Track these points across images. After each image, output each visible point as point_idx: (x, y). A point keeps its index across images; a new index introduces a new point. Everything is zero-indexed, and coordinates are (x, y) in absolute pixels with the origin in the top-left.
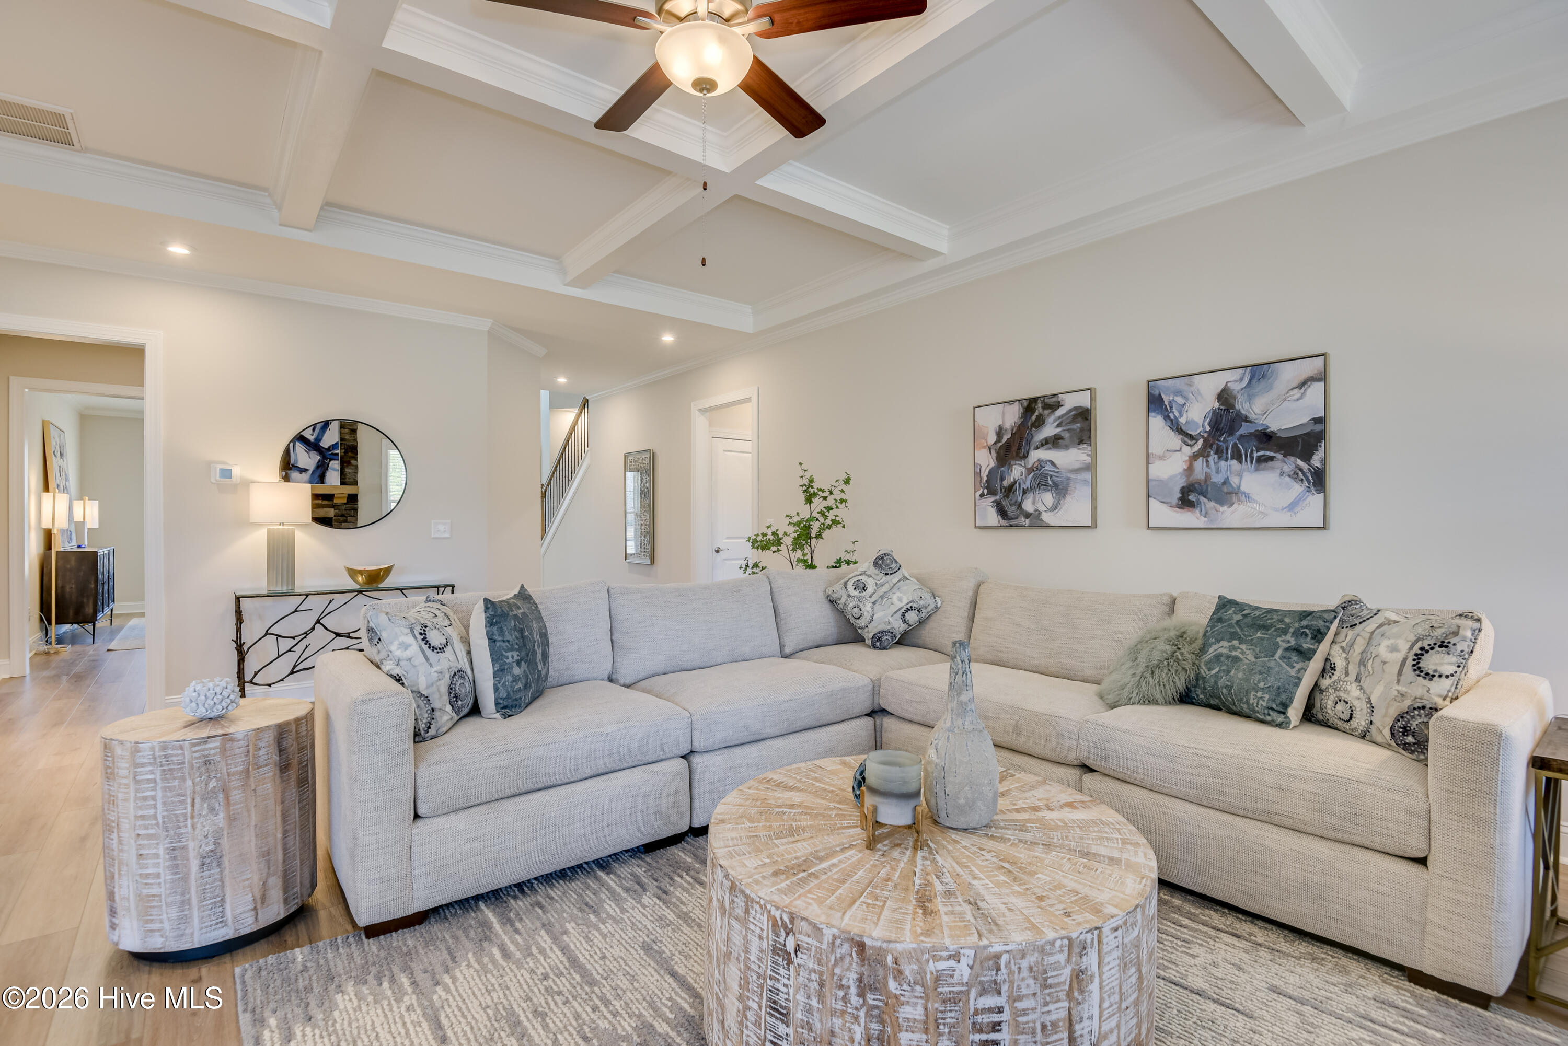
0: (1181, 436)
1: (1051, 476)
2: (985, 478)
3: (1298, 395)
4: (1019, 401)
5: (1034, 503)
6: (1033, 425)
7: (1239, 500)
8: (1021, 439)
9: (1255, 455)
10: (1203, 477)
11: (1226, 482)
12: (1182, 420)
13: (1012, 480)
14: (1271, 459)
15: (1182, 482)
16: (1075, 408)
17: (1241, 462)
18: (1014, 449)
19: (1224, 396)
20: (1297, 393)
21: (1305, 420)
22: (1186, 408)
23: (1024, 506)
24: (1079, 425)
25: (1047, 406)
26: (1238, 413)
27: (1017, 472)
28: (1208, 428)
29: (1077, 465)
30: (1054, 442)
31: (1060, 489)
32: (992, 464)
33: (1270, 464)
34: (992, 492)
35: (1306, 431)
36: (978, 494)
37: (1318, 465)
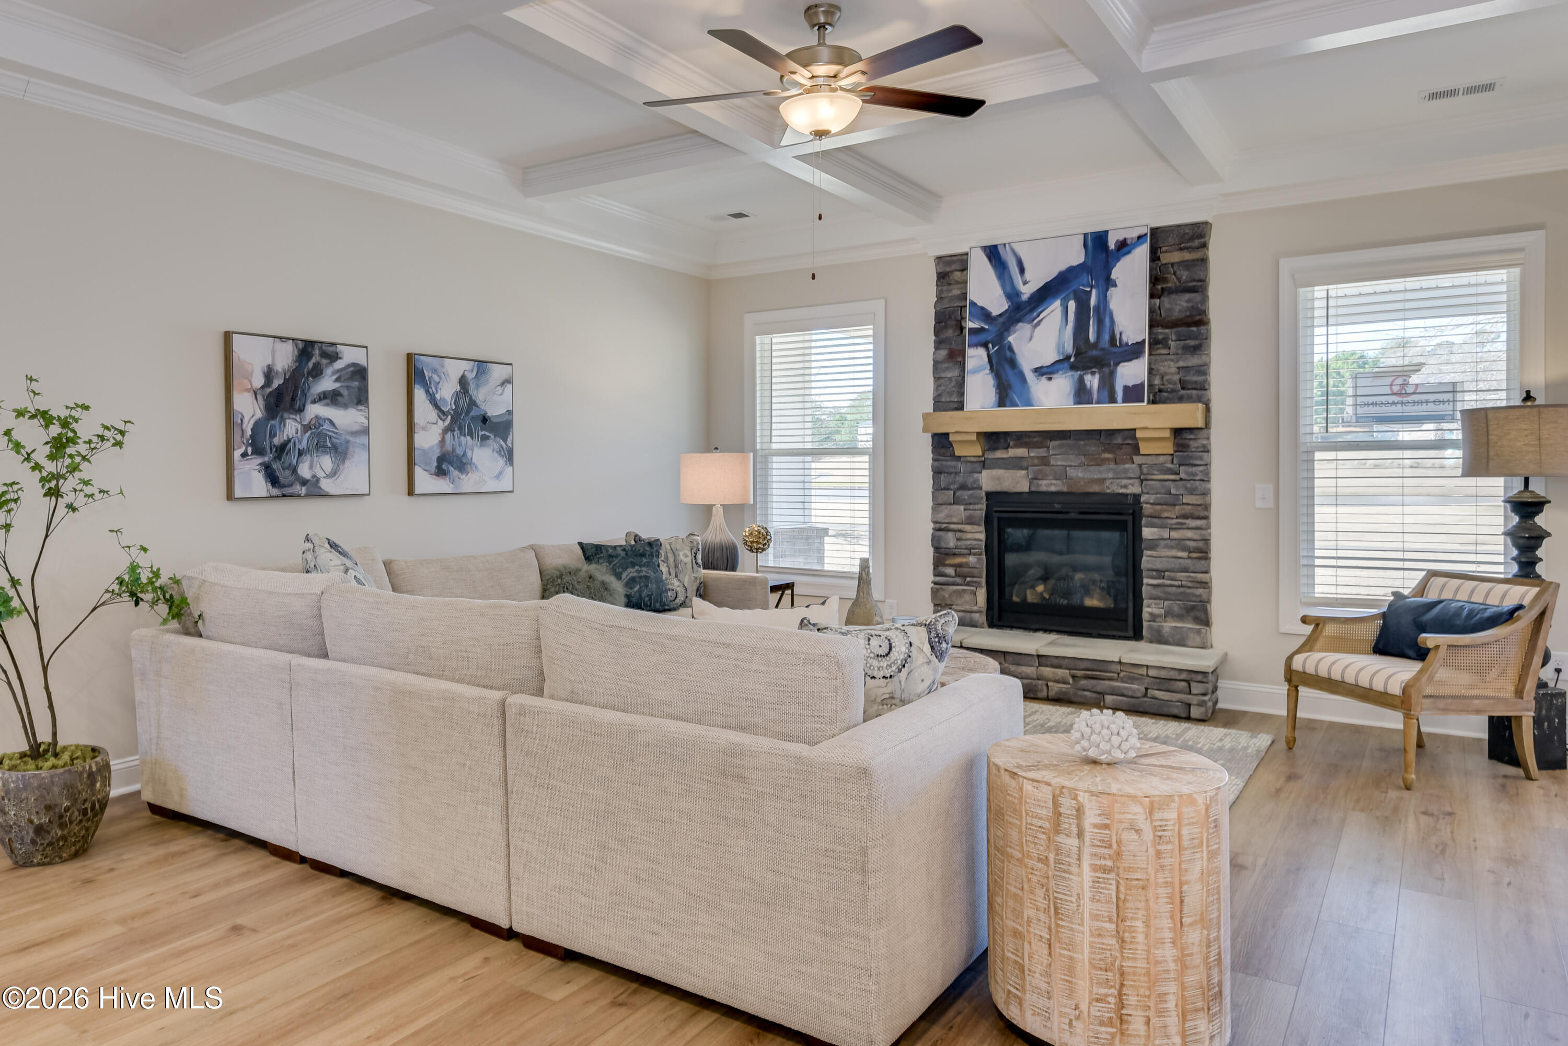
0: (436, 411)
1: (330, 437)
2: (249, 433)
3: (500, 392)
4: (293, 340)
5: (311, 467)
6: (310, 373)
7: (472, 470)
8: (296, 389)
9: (480, 434)
10: (451, 449)
11: (465, 454)
12: (438, 396)
13: (285, 438)
14: (488, 438)
15: (437, 453)
16: (353, 364)
17: (472, 438)
18: (288, 398)
19: (463, 381)
20: (500, 389)
21: (503, 411)
22: (440, 385)
23: (299, 471)
24: (357, 383)
25: (324, 355)
26: (471, 398)
27: (291, 428)
28: (454, 407)
29: (356, 428)
30: (332, 398)
31: (340, 452)
32: (259, 415)
33: (488, 442)
34: (259, 451)
35: (504, 419)
36: (237, 454)
37: (510, 445)
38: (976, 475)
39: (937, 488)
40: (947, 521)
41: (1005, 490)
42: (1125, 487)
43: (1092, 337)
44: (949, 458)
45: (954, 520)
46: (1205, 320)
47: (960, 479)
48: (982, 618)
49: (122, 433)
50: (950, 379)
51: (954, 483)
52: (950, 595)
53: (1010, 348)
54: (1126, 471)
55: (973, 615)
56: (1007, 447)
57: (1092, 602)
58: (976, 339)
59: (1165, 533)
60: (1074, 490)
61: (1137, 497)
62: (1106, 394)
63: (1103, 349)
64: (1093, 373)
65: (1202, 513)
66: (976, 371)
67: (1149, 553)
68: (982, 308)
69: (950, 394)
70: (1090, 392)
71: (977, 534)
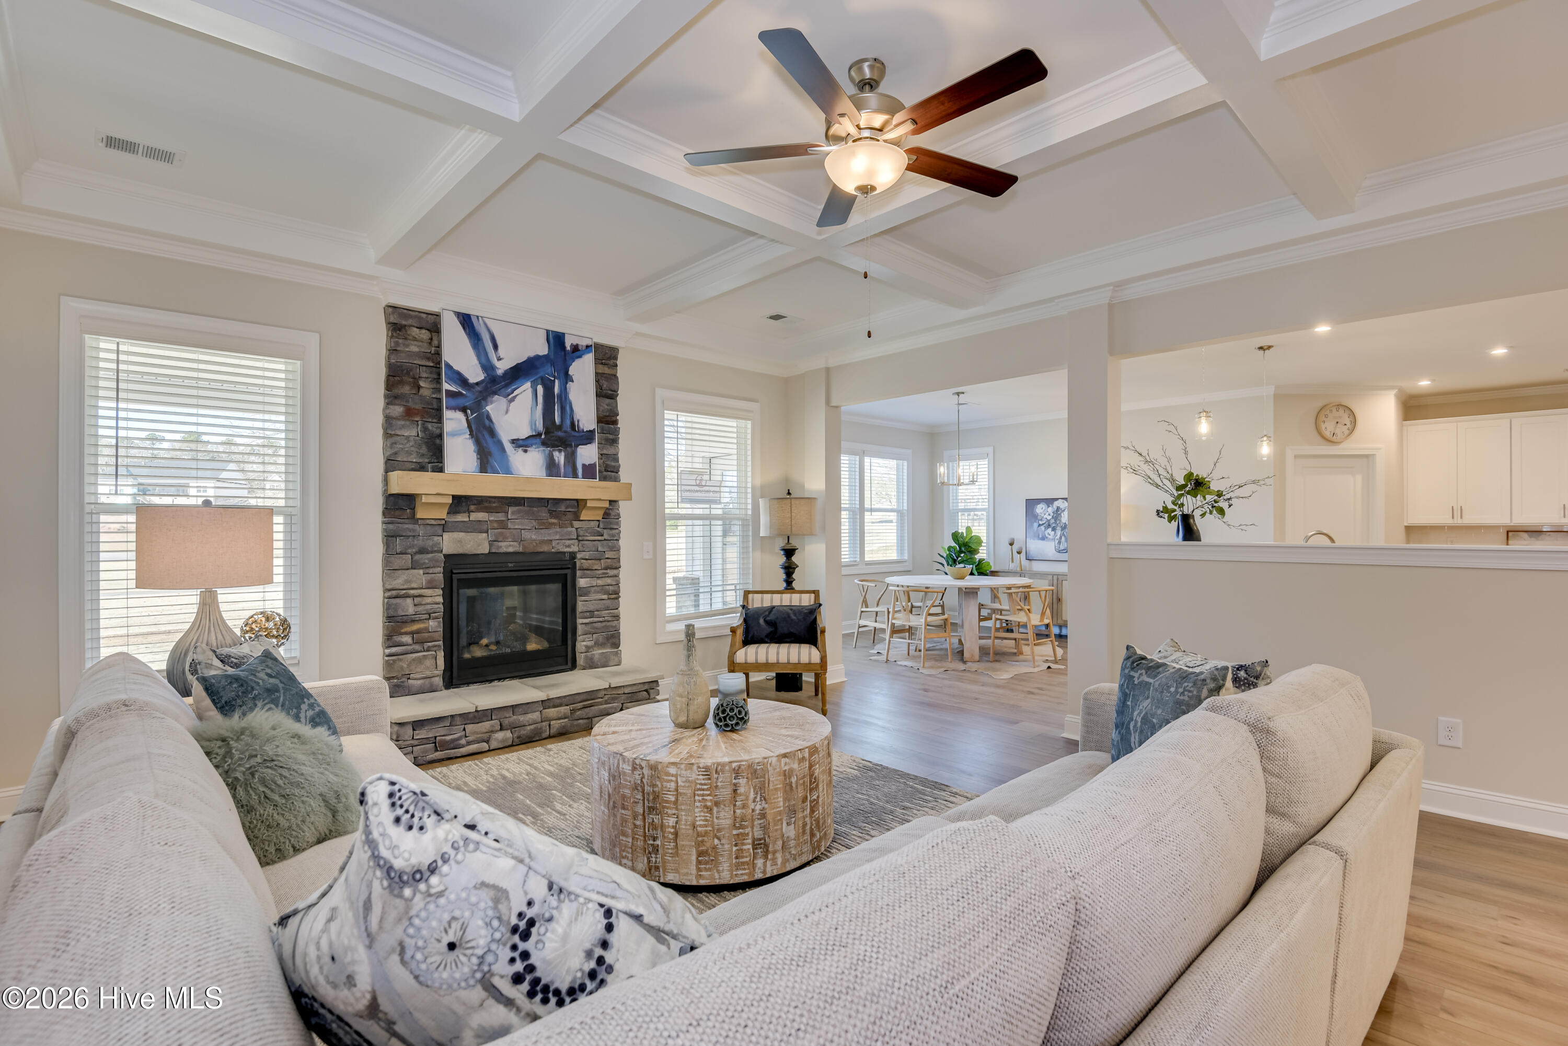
38: (436, 538)
39: (389, 553)
40: (405, 587)
41: (467, 552)
42: (569, 546)
43: (557, 420)
44: (406, 521)
45: (414, 585)
46: (617, 421)
47: (419, 542)
48: (439, 681)
50: (408, 438)
51: (412, 546)
52: (409, 665)
53: (488, 417)
54: (570, 533)
55: (433, 679)
56: (469, 511)
57: (532, 646)
58: (453, 402)
59: (595, 582)
60: (527, 550)
61: (573, 556)
62: (570, 470)
63: (565, 432)
64: (560, 451)
65: (615, 565)
66: (454, 434)
67: (583, 598)
68: (459, 373)
69: (409, 453)
70: (558, 466)
71: (436, 597)
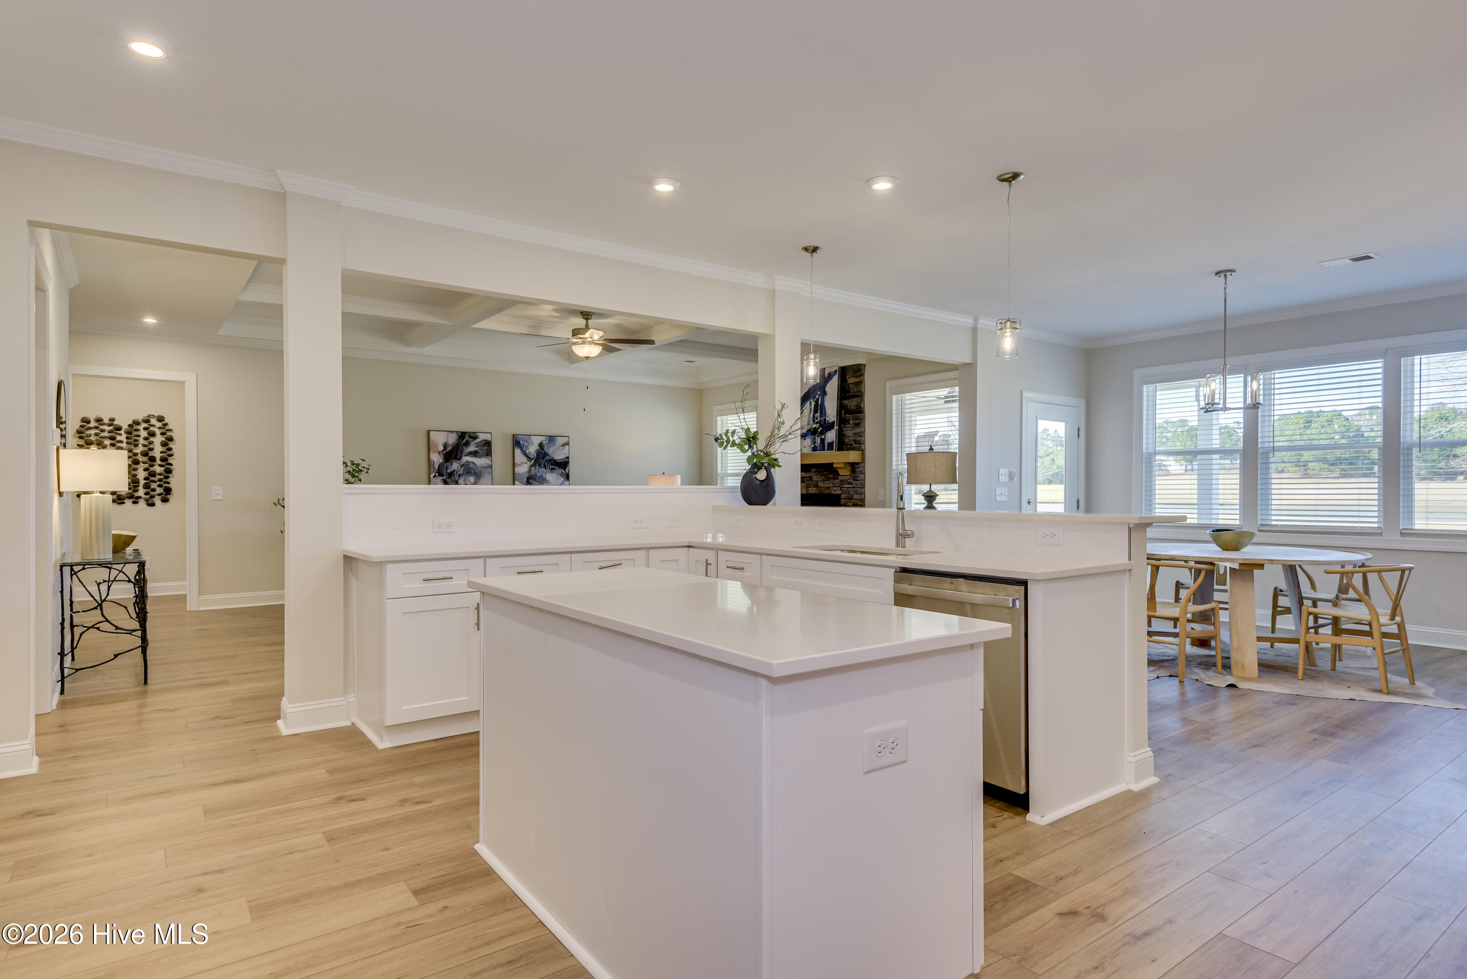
0: (527, 458)
1: (473, 469)
2: (437, 468)
4: (456, 432)
5: (464, 480)
6: (464, 445)
7: (546, 482)
8: (458, 451)
9: (550, 467)
10: (534, 473)
11: (542, 476)
12: (527, 452)
13: (453, 470)
14: (555, 469)
15: (527, 475)
16: (485, 440)
17: (546, 469)
18: (454, 455)
19: (541, 445)
20: (562, 448)
21: (564, 457)
22: (528, 447)
23: (459, 482)
24: (486, 448)
25: (470, 437)
26: (545, 452)
27: (455, 466)
28: (536, 456)
29: (485, 465)
30: (475, 454)
31: (478, 475)
32: (441, 461)
33: (555, 470)
34: (441, 475)
35: (564, 461)
36: (432, 476)
37: (567, 472)
42: (836, 491)
43: (818, 419)
46: (862, 410)
49: (368, 469)
60: (821, 493)
61: (839, 496)
62: (822, 446)
63: (822, 425)
64: (817, 437)
70: (817, 445)
